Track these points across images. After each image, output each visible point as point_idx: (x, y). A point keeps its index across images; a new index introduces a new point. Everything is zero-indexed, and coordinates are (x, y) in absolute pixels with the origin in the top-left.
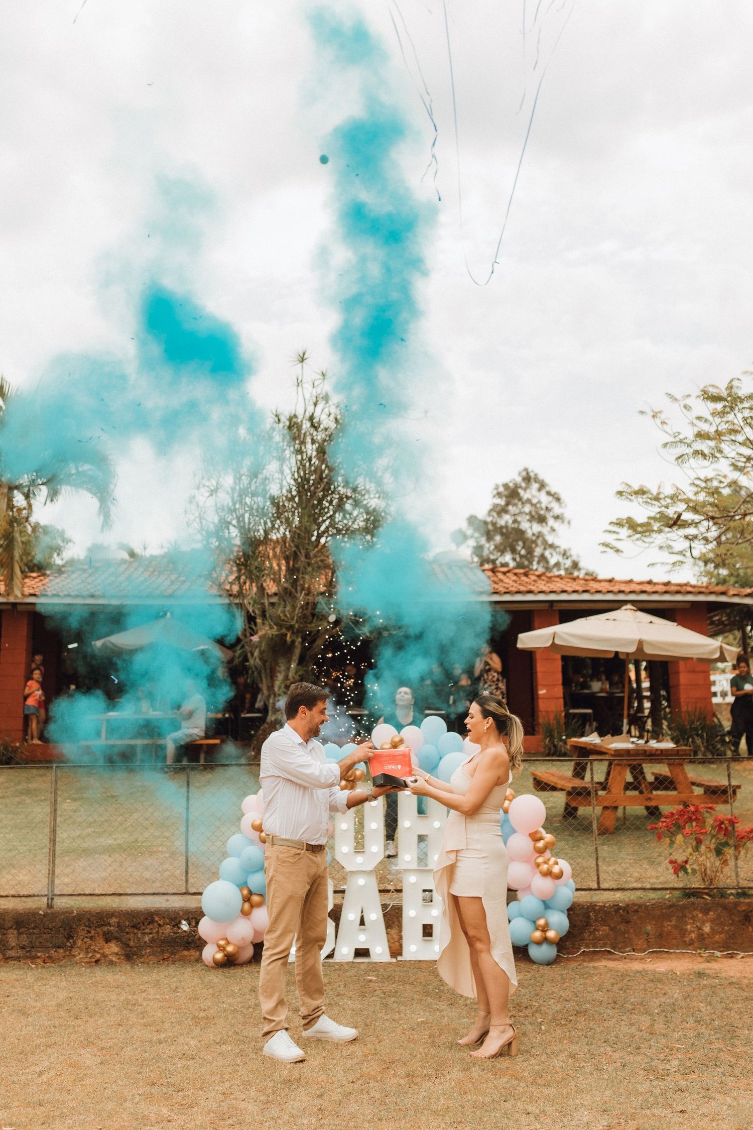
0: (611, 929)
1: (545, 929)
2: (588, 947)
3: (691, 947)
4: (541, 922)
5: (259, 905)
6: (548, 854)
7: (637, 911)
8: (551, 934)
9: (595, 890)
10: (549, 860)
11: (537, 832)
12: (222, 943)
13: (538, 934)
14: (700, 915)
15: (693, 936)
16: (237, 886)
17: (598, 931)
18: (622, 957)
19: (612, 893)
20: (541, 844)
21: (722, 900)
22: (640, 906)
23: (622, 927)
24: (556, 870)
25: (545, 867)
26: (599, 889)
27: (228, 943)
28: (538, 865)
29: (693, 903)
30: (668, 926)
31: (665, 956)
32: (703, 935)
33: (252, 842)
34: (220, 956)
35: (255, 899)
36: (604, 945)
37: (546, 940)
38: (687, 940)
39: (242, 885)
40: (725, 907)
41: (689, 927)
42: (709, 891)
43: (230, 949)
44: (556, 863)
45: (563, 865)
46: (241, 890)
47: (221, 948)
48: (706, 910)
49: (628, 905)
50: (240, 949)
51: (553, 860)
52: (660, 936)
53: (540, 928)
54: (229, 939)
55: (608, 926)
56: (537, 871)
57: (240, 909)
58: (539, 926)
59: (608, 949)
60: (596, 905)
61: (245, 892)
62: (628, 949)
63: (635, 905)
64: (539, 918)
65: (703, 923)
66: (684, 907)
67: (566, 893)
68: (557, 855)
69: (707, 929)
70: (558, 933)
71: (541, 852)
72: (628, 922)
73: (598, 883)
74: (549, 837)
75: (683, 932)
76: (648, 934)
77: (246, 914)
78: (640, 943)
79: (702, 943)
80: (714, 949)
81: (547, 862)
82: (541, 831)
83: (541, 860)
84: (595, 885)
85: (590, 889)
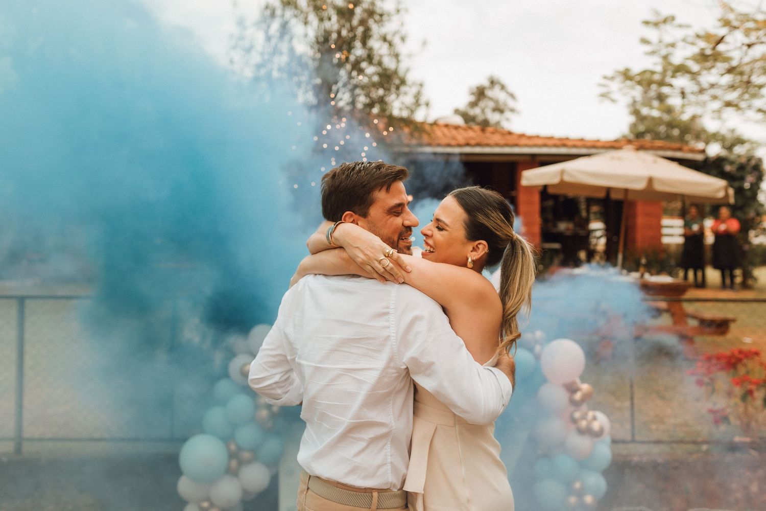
0: (648, 487)
1: (580, 494)
2: (620, 506)
4: (577, 485)
5: (249, 462)
6: (584, 407)
7: (677, 467)
8: (588, 499)
9: (630, 442)
10: (586, 414)
11: (573, 383)
13: (572, 500)
14: (747, 473)
16: (222, 439)
17: (632, 489)
19: (651, 445)
20: (578, 396)
22: (681, 462)
23: (661, 485)
24: (596, 426)
25: (583, 424)
26: (633, 441)
28: (574, 421)
30: (711, 484)
32: (749, 494)
35: (245, 455)
36: (638, 505)
37: (582, 506)
38: (731, 499)
39: (228, 439)
41: (734, 486)
42: (756, 445)
44: (595, 418)
45: (600, 420)
46: (227, 444)
48: (753, 468)
49: (667, 461)
51: (591, 414)
52: (702, 495)
53: (575, 493)
54: (214, 500)
55: (645, 483)
56: (573, 427)
57: (225, 466)
58: (574, 490)
59: (641, 508)
60: (631, 462)
61: (232, 447)
63: (675, 460)
64: (574, 481)
65: (750, 481)
67: (604, 451)
68: (595, 408)
69: (754, 488)
70: (594, 496)
71: (576, 404)
72: (666, 479)
73: (633, 435)
74: (585, 387)
75: (728, 491)
76: (687, 492)
77: (232, 472)
78: (679, 502)
79: (748, 503)
81: (584, 417)
82: (578, 381)
83: (577, 415)
84: (628, 437)
85: (624, 442)
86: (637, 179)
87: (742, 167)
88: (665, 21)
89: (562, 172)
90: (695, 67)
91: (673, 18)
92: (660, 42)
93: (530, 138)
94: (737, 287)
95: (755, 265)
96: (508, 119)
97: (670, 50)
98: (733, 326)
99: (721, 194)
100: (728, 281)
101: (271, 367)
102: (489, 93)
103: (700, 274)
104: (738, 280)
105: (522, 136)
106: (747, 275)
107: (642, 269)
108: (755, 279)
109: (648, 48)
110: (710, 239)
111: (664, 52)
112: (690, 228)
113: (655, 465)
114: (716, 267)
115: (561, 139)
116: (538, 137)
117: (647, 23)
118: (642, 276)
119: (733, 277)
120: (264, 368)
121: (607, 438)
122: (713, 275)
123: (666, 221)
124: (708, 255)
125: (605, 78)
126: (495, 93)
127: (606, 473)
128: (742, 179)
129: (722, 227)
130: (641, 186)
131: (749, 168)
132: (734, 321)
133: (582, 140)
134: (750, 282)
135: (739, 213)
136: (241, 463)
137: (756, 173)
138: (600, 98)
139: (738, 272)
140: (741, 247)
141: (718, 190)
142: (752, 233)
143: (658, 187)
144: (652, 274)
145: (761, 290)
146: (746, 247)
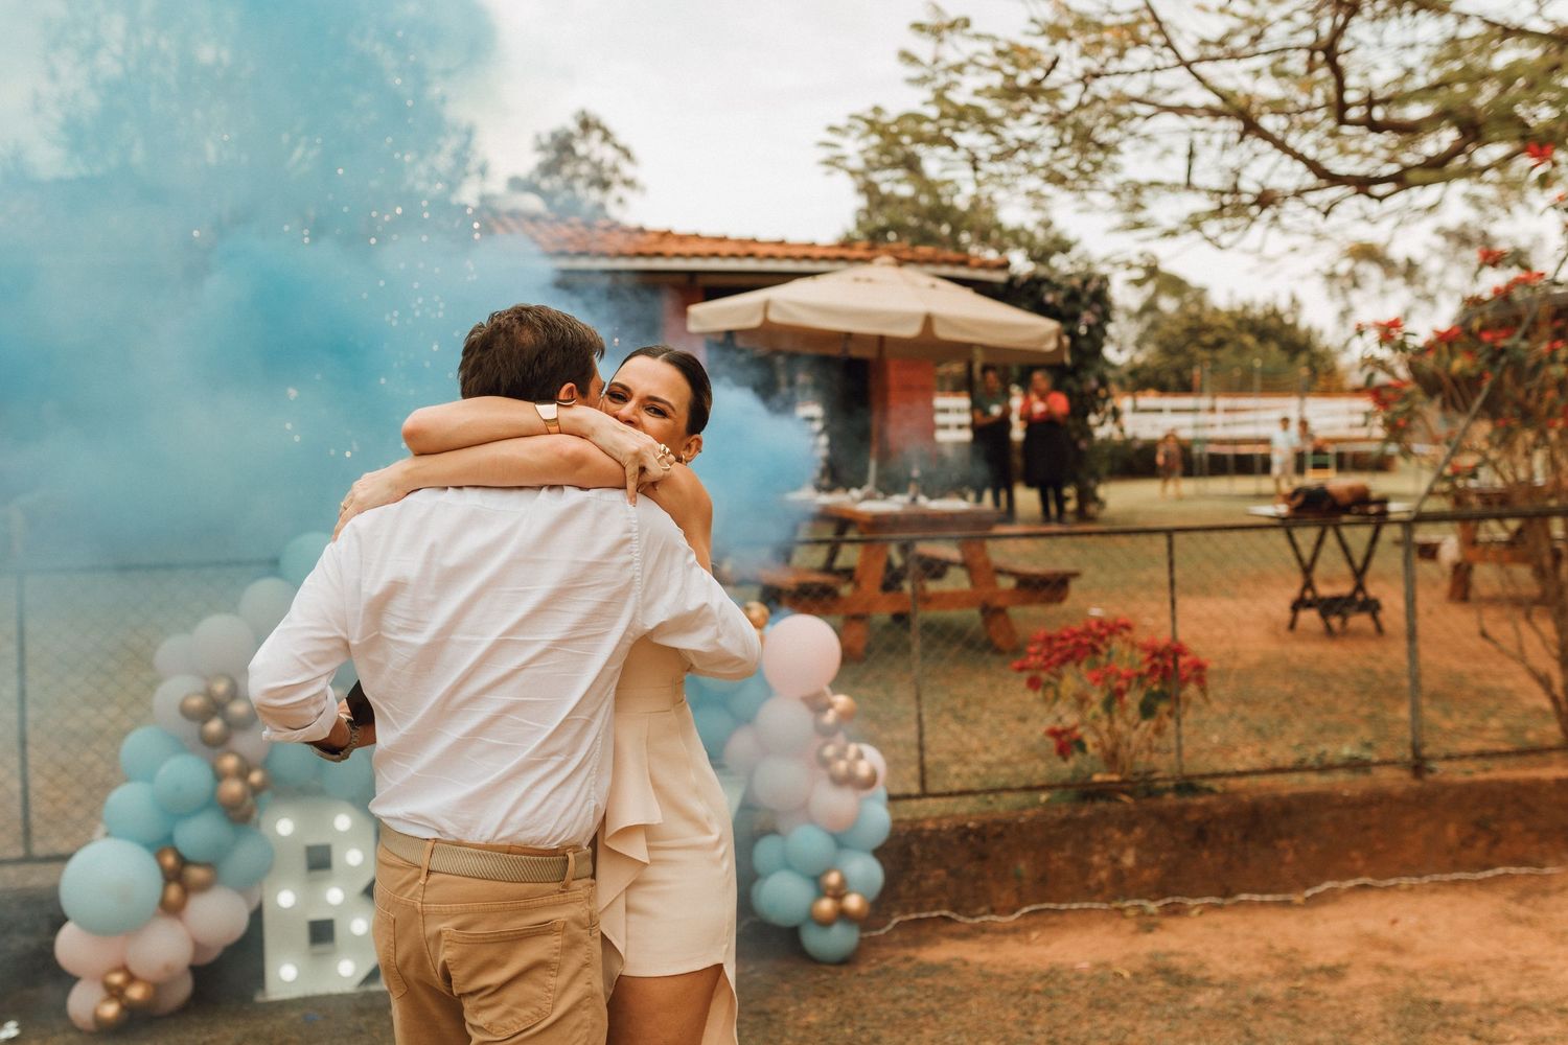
0: (952, 874)
1: (838, 894)
2: (905, 912)
3: (1098, 897)
4: (833, 879)
5: (204, 887)
6: (840, 738)
7: (1000, 836)
8: (853, 902)
9: (918, 797)
10: (845, 749)
11: (819, 695)
12: (117, 979)
13: (826, 905)
14: (1118, 836)
15: (1103, 875)
16: (148, 846)
17: (926, 878)
18: (974, 927)
19: (953, 800)
20: (830, 717)
21: (1153, 804)
22: (1007, 825)
23: (972, 869)
24: (863, 769)
25: (842, 766)
26: (924, 794)
27: (131, 979)
28: (825, 763)
29: (1105, 814)
30: (1059, 859)
31: (1054, 919)
32: (1120, 872)
33: (180, 746)
34: (110, 1010)
35: (196, 874)
36: (937, 907)
37: (843, 915)
38: (1092, 883)
39: (161, 846)
40: (1162, 817)
41: (1096, 859)
42: (1129, 786)
43: (136, 993)
44: (860, 756)
46: (159, 856)
47: (115, 993)
48: (1127, 826)
49: (984, 826)
50: (157, 988)
51: (853, 749)
52: (1043, 880)
53: (830, 892)
54: (134, 968)
55: (946, 867)
56: (823, 772)
57: (156, 899)
58: (828, 887)
59: (945, 913)
60: (921, 830)
61: (170, 860)
62: (982, 910)
63: (996, 823)
64: (827, 872)
65: (1122, 849)
66: (1088, 822)
67: (878, 817)
69: (1129, 860)
70: (863, 895)
71: (827, 733)
72: (983, 857)
73: (923, 783)
74: (841, 701)
75: (1085, 869)
76: (1019, 877)
77: (171, 910)
78: (1005, 896)
79: (1121, 886)
80: (1139, 897)
81: (841, 755)
82: (827, 690)
83: (829, 751)
84: (915, 789)
85: (908, 797)
86: (905, 318)
87: (1074, 296)
88: (952, 26)
89: (766, 306)
90: (994, 109)
91: (967, 23)
92: (936, 61)
93: (682, 239)
94: (1069, 518)
95: (1099, 480)
96: (620, 201)
97: (955, 76)
98: (1074, 585)
99: (1051, 345)
100: (1053, 509)
101: (316, 663)
102: (581, 148)
103: (1003, 496)
104: (1071, 505)
105: (666, 235)
106: (1087, 497)
107: (913, 489)
108: (1101, 503)
109: (915, 72)
110: (1018, 433)
111: (942, 80)
112: (986, 413)
113: (963, 832)
114: (1030, 484)
115: (741, 242)
116: (697, 237)
117: (919, 27)
118: (914, 500)
119: (1061, 501)
120: (302, 663)
121: (880, 791)
122: (1027, 499)
123: (940, 402)
124: (1018, 461)
125: (832, 129)
126: (591, 147)
127: (879, 853)
128: (1075, 317)
129: (1039, 407)
130: (911, 331)
131: (1085, 299)
132: (1076, 575)
133: (781, 243)
134: (1092, 508)
135: (1070, 382)
136: (187, 890)
137: (1097, 308)
138: (826, 168)
139: (1069, 491)
140: (1075, 444)
141: (1045, 339)
142: (1093, 419)
143: (943, 333)
144: (931, 497)
145: (1112, 521)
146: (1083, 445)
